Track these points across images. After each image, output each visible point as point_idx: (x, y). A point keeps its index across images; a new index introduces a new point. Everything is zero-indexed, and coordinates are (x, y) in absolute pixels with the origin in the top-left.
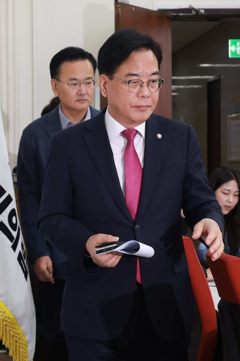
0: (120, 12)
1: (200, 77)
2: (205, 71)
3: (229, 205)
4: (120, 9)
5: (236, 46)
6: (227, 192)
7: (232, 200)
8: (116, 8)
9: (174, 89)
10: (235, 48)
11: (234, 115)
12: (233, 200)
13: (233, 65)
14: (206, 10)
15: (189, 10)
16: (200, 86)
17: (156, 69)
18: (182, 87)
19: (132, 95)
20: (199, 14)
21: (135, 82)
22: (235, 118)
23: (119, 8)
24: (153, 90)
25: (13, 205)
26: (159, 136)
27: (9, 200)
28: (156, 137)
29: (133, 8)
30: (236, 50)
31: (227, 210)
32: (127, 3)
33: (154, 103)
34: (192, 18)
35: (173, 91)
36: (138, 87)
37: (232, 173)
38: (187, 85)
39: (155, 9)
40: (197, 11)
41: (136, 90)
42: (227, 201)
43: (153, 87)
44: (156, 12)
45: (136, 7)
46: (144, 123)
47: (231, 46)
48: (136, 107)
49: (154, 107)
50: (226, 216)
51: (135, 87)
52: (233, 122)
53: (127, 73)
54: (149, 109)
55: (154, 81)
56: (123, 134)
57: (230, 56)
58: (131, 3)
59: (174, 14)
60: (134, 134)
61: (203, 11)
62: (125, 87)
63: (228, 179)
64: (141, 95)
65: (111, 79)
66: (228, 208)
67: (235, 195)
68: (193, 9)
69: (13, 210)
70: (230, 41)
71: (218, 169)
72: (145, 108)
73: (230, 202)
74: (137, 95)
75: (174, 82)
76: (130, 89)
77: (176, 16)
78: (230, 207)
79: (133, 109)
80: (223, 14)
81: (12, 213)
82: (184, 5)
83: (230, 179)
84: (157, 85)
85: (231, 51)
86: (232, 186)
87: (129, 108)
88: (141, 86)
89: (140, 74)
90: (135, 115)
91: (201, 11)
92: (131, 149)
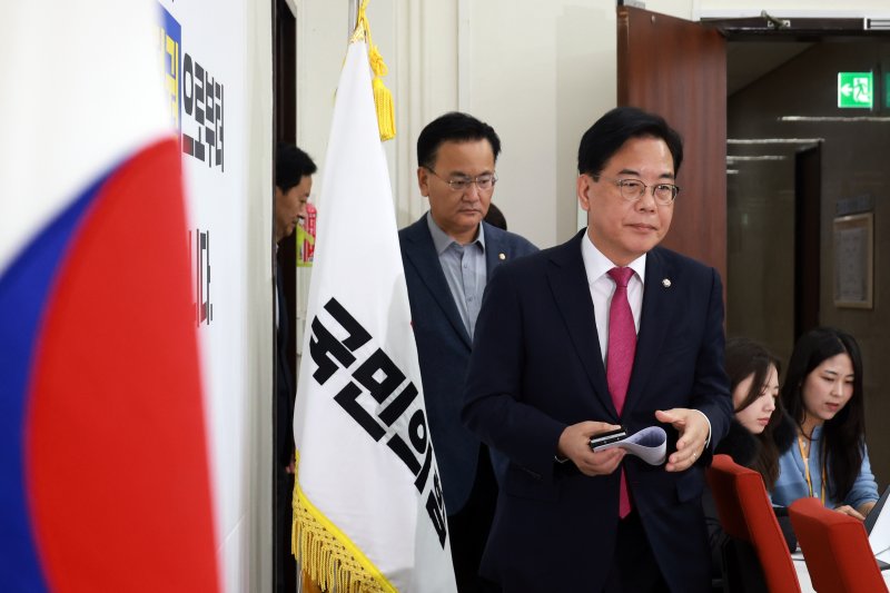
0: (627, 24)
1: (781, 141)
2: (792, 130)
3: (836, 401)
4: (627, 19)
5: (852, 86)
6: (831, 376)
7: (840, 393)
8: (620, 17)
9: (731, 163)
10: (851, 90)
11: (847, 218)
12: (843, 390)
13: (845, 119)
14: (793, 21)
15: (761, 21)
16: (781, 158)
17: (669, 169)
18: (746, 158)
19: (627, 206)
20: (780, 28)
21: (632, 185)
22: (850, 224)
23: (625, 16)
24: (662, 203)
25: (419, 403)
26: (667, 283)
27: (410, 393)
28: (662, 285)
29: (653, 18)
30: (852, 94)
31: (831, 411)
32: (641, 7)
33: (662, 225)
34: (768, 35)
35: (730, 167)
36: (638, 193)
37: (840, 340)
38: (755, 155)
39: (696, 18)
40: (777, 22)
41: (634, 199)
42: (831, 394)
43: (662, 198)
44: (697, 23)
45: (658, 15)
46: (645, 255)
47: (842, 85)
48: (631, 225)
49: (663, 232)
50: (827, 424)
51: (633, 193)
52: (845, 232)
53: (621, 169)
54: (654, 233)
55: (664, 188)
56: (611, 274)
57: (840, 105)
58: (650, 7)
59: (732, 28)
60: (628, 275)
61: (789, 22)
62: (617, 192)
63: (831, 352)
64: (640, 206)
65: (596, 180)
66: (833, 408)
67: (847, 382)
68: (769, 18)
69: (419, 414)
70: (840, 75)
71: (814, 333)
72: (647, 230)
73: (836, 396)
74: (635, 205)
75: (732, 150)
76: (625, 196)
77: (735, 31)
78: (837, 405)
79: (628, 229)
80: (826, 28)
81: (417, 419)
82: (752, 11)
83: (837, 351)
84: (668, 194)
85: (842, 95)
86: (840, 364)
87: (620, 226)
88: (643, 192)
89: (641, 173)
90: (630, 239)
91: (785, 22)
92: (621, 300)
